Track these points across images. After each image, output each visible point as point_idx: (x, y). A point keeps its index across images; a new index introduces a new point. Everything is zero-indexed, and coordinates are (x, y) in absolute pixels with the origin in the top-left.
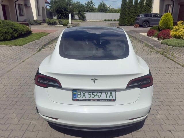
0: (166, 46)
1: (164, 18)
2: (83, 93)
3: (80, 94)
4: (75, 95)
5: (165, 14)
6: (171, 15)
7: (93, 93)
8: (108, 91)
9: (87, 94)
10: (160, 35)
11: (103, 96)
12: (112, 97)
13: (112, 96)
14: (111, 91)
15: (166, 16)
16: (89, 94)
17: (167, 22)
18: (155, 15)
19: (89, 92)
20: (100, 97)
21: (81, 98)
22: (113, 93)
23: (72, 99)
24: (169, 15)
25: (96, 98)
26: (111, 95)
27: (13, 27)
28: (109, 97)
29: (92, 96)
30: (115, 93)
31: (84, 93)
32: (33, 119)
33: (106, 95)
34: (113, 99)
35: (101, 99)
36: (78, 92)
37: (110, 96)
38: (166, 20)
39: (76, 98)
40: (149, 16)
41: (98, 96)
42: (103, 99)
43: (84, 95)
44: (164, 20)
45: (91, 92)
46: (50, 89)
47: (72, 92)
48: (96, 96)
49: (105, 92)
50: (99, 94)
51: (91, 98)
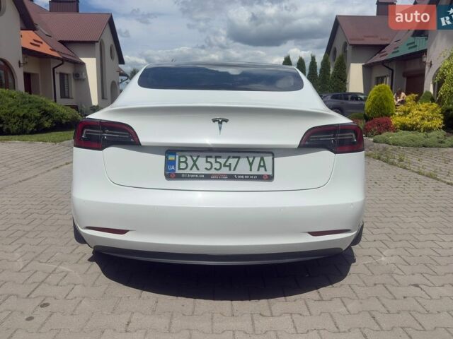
0: (385, 145)
1: (375, 95)
2: (193, 159)
3: (185, 162)
4: (173, 163)
5: (376, 86)
6: (390, 90)
7: (218, 160)
8: (254, 155)
9: (202, 162)
10: (370, 127)
11: (243, 166)
12: (266, 170)
13: (264, 166)
14: (262, 155)
15: (379, 90)
16: (207, 162)
17: (382, 103)
18: (355, 97)
19: (207, 157)
20: (234, 170)
21: (187, 171)
22: (268, 159)
23: (165, 175)
24: (386, 88)
25: (225, 171)
26: (262, 164)
27: (43, 107)
28: (258, 170)
29: (214, 167)
30: (273, 159)
31: (195, 158)
32: (62, 262)
33: (251, 164)
34: (268, 175)
35: (237, 175)
36: (180, 157)
37: (260, 166)
38: (381, 99)
39: (175, 171)
40: (341, 99)
41: (230, 166)
42: (242, 175)
43: (195, 164)
44: (375, 99)
45: (211, 157)
46: (112, 151)
47: (164, 157)
48: (225, 166)
49: (248, 158)
50: (233, 161)
51: (213, 172)
